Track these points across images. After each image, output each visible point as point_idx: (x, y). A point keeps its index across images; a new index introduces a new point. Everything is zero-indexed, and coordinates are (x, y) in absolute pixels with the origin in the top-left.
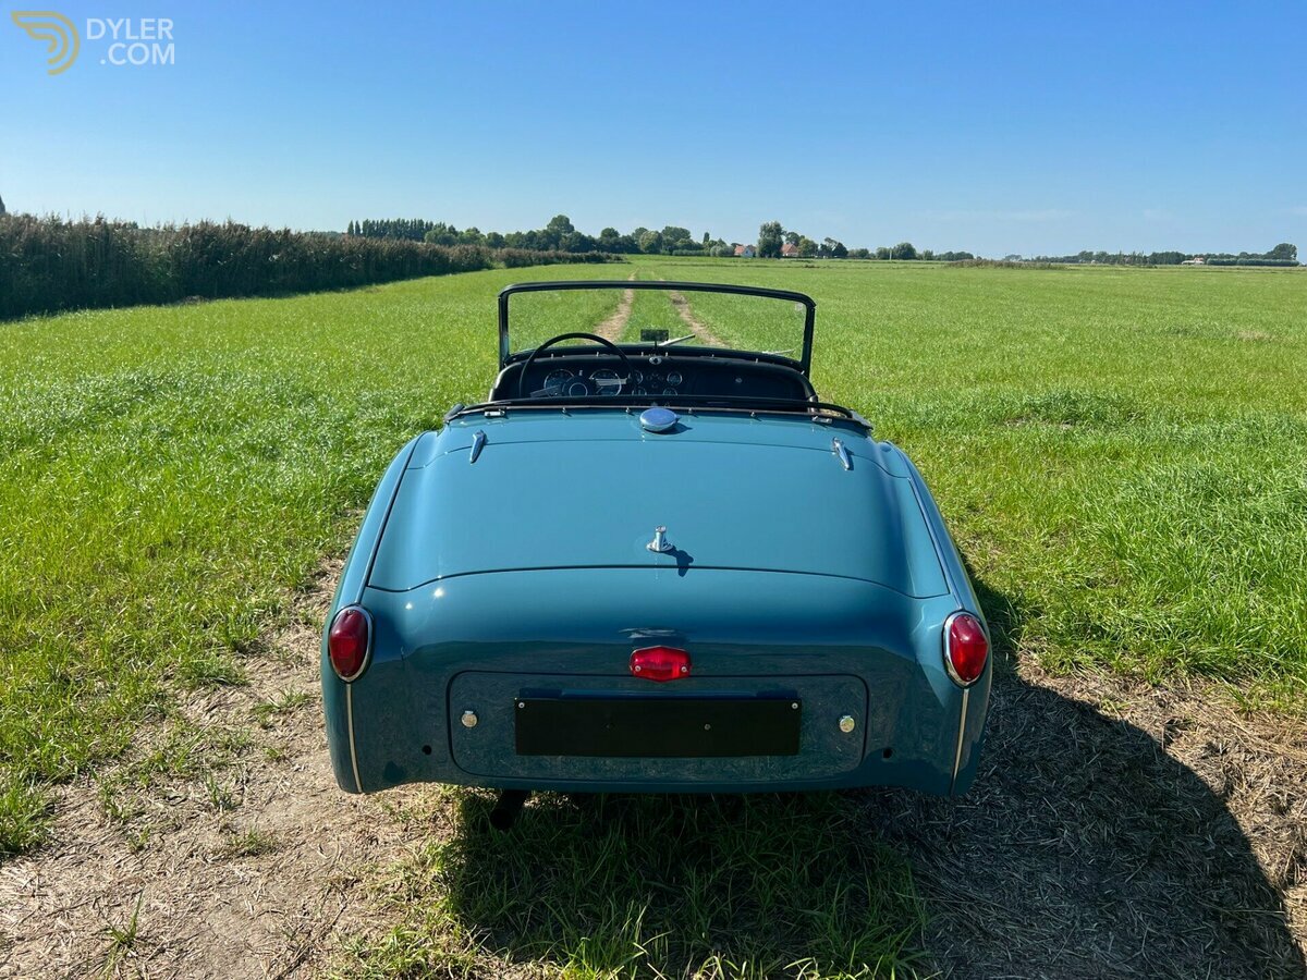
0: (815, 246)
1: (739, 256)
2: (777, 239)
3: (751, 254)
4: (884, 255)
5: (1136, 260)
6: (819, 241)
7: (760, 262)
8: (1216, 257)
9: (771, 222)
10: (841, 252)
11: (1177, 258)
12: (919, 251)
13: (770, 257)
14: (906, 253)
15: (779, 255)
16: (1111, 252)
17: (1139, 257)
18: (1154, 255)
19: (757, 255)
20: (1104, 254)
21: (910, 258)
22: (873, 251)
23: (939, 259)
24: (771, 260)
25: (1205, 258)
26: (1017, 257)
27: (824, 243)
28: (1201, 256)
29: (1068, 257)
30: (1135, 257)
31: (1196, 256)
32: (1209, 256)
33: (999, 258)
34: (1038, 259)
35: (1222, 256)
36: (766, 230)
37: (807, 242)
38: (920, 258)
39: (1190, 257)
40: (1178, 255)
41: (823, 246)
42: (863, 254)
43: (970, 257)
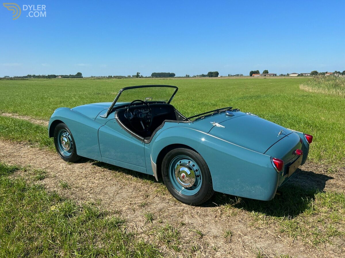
5: (44, 77)
8: (64, 76)
11: (55, 76)
17: (45, 76)
18: (48, 75)
25: (62, 76)
28: (60, 76)
29: (24, 76)
30: (44, 76)
31: (59, 76)
35: (65, 76)
39: (58, 76)
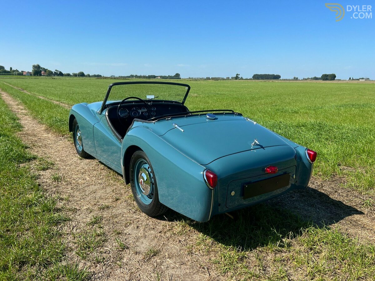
0: (52, 72)
1: (25, 75)
2: (39, 70)
3: (29, 74)
4: (75, 75)
6: (53, 71)
7: (34, 77)
9: (36, 64)
10: (61, 74)
12: (86, 74)
13: (38, 75)
14: (82, 75)
15: (41, 75)
16: (139, 75)
17: (145, 76)
19: (32, 75)
20: (136, 75)
21: (83, 76)
22: (71, 74)
23: (92, 77)
24: (38, 76)
26: (114, 76)
27: (55, 71)
28: (160, 76)
29: (127, 76)
32: (161, 76)
33: (109, 76)
34: (120, 76)
35: (164, 76)
36: (34, 66)
37: (49, 71)
38: (86, 76)
39: (157, 77)
40: (154, 76)
41: (55, 72)
42: (68, 75)
43: (101, 76)
